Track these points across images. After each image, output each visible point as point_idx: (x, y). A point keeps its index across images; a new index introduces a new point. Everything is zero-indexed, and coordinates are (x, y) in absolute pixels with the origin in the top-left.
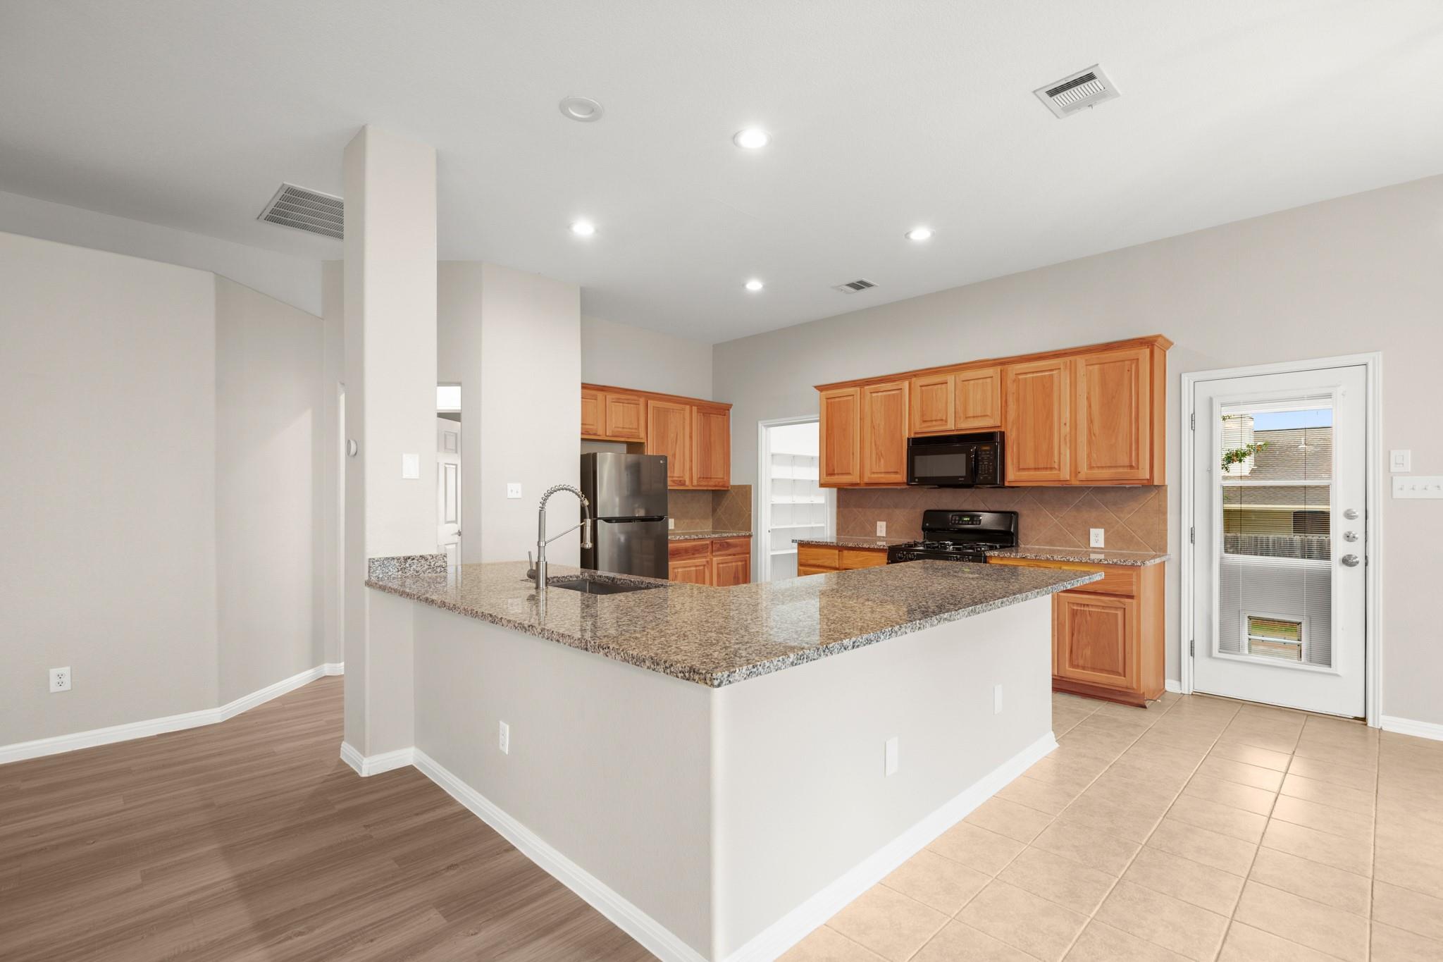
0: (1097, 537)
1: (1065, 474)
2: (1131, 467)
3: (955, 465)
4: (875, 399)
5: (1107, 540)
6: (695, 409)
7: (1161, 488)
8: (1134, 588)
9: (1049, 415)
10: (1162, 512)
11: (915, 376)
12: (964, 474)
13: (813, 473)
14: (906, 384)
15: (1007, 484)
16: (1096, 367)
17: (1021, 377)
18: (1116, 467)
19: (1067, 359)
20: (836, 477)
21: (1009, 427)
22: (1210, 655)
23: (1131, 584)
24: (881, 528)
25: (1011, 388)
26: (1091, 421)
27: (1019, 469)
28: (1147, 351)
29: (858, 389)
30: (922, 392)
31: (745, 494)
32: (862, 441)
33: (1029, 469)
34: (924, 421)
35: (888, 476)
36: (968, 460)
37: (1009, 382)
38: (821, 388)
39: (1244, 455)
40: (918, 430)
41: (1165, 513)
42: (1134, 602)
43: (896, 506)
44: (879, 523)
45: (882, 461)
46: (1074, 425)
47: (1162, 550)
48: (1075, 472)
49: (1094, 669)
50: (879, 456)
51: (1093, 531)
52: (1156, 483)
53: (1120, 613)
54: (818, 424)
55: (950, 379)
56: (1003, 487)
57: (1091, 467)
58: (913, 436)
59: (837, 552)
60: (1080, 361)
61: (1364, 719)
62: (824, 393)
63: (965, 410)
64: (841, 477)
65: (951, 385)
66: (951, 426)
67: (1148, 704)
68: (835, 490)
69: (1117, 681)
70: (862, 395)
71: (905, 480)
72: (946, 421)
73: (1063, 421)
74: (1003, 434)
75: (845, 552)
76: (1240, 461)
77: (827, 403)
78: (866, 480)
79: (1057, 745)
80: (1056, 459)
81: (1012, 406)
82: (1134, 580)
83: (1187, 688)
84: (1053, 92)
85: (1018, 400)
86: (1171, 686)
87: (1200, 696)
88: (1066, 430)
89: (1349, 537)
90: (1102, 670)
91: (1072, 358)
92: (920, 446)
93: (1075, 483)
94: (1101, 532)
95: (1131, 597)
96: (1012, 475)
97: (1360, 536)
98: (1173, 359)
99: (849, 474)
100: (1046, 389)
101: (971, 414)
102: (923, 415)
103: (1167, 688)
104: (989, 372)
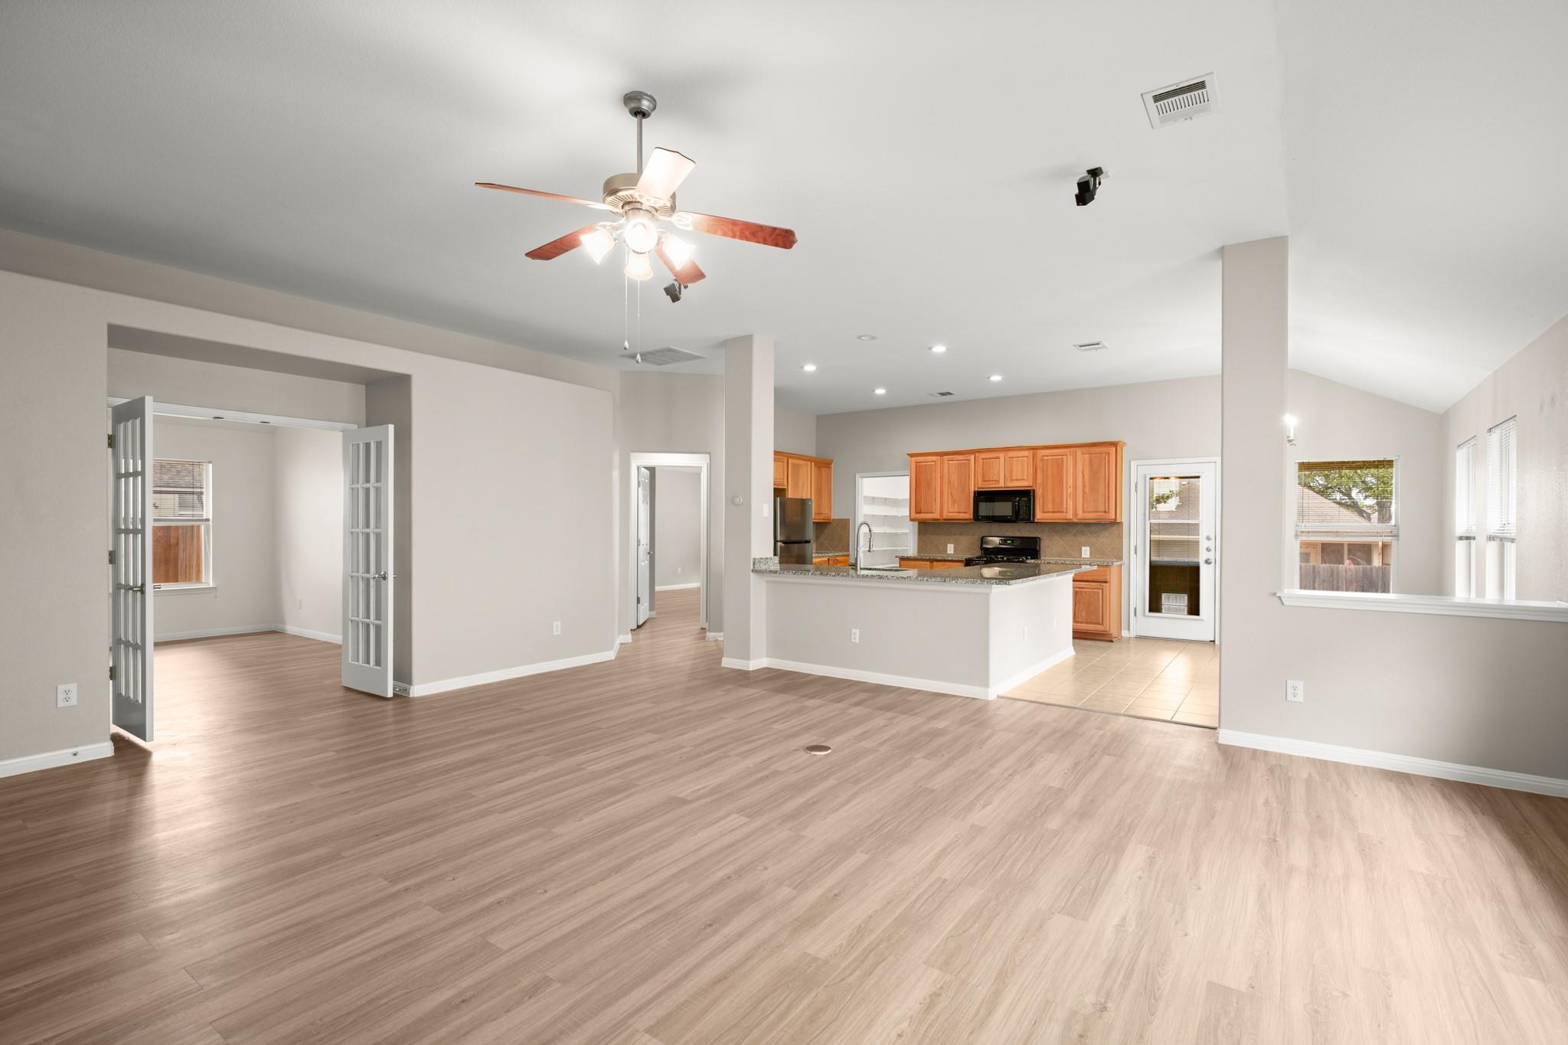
0: (1086, 552)
1: (1070, 516)
2: (1105, 512)
3: (1005, 509)
4: (952, 463)
5: (1091, 553)
6: (813, 464)
7: (1120, 523)
8: (1108, 577)
9: (1061, 481)
10: (1120, 537)
11: (979, 452)
12: (1011, 514)
13: (905, 512)
14: (973, 456)
15: (1036, 521)
16: (1087, 456)
17: (1045, 458)
18: (1097, 512)
19: (1072, 449)
20: (923, 514)
21: (1038, 487)
22: (1144, 614)
23: (1106, 575)
24: (951, 549)
25: (1039, 464)
26: (1084, 486)
27: (1044, 512)
28: (1114, 449)
29: (939, 458)
30: (983, 462)
31: (845, 525)
32: (942, 492)
33: (1049, 512)
34: (984, 481)
35: (960, 514)
36: (1014, 506)
37: (1038, 460)
38: (911, 455)
39: (1168, 497)
40: (980, 486)
41: (1122, 538)
42: (1107, 584)
43: (961, 534)
44: (949, 545)
45: (956, 505)
46: (1075, 488)
47: (1120, 558)
48: (1075, 514)
49: (1087, 623)
50: (954, 502)
51: (1083, 548)
52: (1118, 521)
53: (1100, 591)
54: (908, 478)
55: (1002, 455)
56: (1033, 522)
57: (1084, 512)
58: (976, 490)
59: (928, 563)
60: (1079, 451)
61: (1214, 641)
62: (913, 459)
63: (1011, 476)
64: (926, 515)
65: (1002, 460)
66: (1002, 484)
67: (1114, 640)
68: (917, 523)
69: (1099, 628)
70: (942, 463)
71: (972, 517)
72: (999, 481)
73: (1069, 485)
74: (1034, 490)
75: (935, 563)
76: (1165, 502)
77: (916, 466)
78: (944, 517)
79: (1075, 653)
80: (1065, 506)
81: (1040, 475)
82: (1108, 573)
83: (1133, 634)
84: (1081, 346)
85: (1043, 471)
86: (1125, 633)
87: (1139, 638)
88: (1070, 490)
89: (1208, 550)
90: (1091, 623)
91: (1074, 449)
92: (983, 497)
93: (1075, 520)
94: (1088, 549)
95: (1106, 582)
96: (1039, 516)
97: (1213, 549)
98: (1126, 453)
99: (932, 513)
100: (1059, 465)
101: (1014, 478)
102: (983, 476)
103: (1123, 635)
104: (1026, 453)
